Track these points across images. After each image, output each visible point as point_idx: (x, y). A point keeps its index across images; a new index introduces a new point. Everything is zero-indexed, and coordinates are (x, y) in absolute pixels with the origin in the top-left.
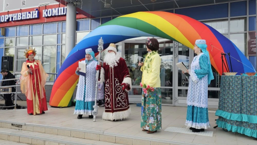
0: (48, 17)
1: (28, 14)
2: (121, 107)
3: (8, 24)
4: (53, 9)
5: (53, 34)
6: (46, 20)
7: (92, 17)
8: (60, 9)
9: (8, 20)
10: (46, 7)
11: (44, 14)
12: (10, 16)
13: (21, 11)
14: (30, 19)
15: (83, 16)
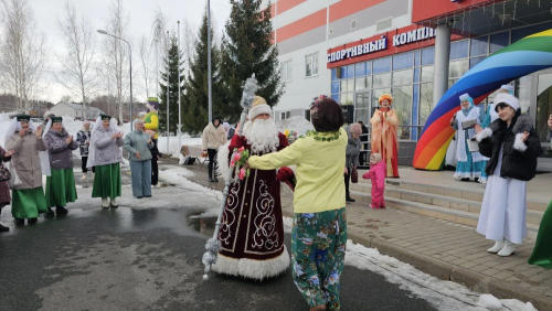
0: (401, 45)
1: (372, 45)
2: (263, 249)
3: (345, 62)
4: (409, 33)
5: (407, 68)
6: (397, 50)
7: (473, 36)
8: (419, 31)
9: (345, 57)
10: (397, 32)
11: (395, 41)
12: (348, 50)
13: (361, 42)
14: (374, 52)
15: (457, 36)
